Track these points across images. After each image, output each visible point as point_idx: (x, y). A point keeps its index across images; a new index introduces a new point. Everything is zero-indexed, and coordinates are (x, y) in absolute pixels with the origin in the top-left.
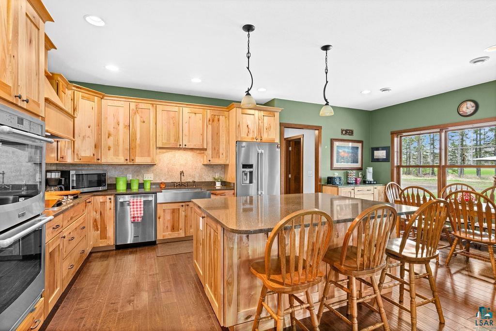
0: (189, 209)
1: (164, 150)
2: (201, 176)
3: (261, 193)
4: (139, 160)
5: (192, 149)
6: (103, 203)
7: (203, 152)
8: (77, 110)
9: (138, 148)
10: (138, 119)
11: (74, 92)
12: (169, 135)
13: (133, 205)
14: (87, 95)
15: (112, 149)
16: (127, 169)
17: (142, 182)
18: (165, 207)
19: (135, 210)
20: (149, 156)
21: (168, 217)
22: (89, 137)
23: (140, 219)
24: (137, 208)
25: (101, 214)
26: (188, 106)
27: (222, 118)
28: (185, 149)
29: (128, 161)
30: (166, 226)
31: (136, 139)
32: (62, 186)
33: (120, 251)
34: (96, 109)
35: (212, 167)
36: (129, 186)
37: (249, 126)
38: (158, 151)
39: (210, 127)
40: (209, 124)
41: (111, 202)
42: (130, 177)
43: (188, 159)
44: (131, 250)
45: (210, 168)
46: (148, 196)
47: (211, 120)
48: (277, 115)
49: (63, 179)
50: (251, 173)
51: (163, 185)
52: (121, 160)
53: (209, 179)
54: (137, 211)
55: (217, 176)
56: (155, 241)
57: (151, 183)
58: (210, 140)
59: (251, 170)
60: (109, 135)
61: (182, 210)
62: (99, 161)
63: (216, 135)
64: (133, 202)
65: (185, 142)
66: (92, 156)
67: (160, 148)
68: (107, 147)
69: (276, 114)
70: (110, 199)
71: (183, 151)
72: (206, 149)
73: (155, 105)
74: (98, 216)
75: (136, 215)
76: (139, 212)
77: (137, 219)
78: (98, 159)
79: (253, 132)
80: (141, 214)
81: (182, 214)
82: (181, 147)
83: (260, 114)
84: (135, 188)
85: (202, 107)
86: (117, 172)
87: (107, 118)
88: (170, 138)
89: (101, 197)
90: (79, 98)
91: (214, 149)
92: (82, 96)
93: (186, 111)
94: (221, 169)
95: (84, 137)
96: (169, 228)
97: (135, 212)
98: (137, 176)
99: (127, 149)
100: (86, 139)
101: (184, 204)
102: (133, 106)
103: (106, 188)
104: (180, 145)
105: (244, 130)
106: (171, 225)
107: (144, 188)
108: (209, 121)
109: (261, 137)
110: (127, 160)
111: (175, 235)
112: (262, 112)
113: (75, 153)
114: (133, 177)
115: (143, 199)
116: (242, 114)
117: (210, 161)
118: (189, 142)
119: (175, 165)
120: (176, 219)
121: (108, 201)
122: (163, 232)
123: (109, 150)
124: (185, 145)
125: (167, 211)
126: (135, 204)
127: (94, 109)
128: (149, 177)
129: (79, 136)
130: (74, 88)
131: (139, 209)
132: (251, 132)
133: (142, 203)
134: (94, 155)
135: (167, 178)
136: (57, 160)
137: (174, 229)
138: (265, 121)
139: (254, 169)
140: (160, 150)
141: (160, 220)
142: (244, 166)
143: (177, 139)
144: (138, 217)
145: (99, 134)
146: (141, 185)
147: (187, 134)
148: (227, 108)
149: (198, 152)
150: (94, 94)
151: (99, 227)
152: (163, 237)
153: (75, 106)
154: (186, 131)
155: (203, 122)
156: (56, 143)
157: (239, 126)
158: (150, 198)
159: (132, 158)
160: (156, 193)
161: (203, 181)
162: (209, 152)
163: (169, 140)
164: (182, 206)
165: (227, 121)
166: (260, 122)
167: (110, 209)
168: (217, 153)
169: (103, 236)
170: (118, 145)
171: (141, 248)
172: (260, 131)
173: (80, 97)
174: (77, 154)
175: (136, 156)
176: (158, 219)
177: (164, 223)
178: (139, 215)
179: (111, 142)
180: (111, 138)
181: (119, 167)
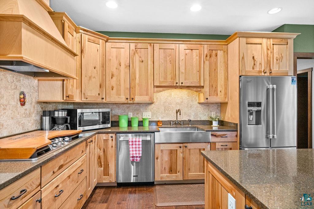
0: (188, 151)
1: (161, 89)
2: (196, 115)
3: (273, 137)
4: (138, 99)
5: (188, 87)
6: (106, 141)
7: (199, 89)
8: (84, 52)
9: (137, 86)
10: (137, 58)
11: (81, 35)
12: (166, 73)
13: (132, 144)
14: (93, 38)
15: (115, 89)
16: (128, 107)
17: (141, 120)
18: (163, 147)
19: (134, 149)
20: (147, 94)
21: (166, 158)
22: (94, 77)
23: (138, 159)
24: (136, 148)
25: (104, 151)
26: (184, 43)
27: (220, 53)
28: (182, 87)
29: (129, 100)
30: (164, 167)
31: (136, 79)
32: (68, 124)
33: (121, 189)
34: (101, 51)
35: (208, 106)
36: (130, 124)
37: (255, 58)
38: (156, 89)
39: (207, 63)
40: (206, 60)
41: (112, 140)
42: (131, 115)
43: (184, 98)
44: (130, 189)
45: (205, 107)
46: (146, 136)
47: (208, 56)
48: (291, 42)
49: (69, 118)
50: (258, 113)
51: (160, 123)
52: (123, 99)
53: (205, 118)
54: (136, 151)
55: (213, 115)
56: (154, 182)
57: (149, 121)
58: (207, 77)
59: (259, 108)
60: (112, 76)
61: (180, 151)
62: (104, 100)
63: (213, 71)
64: (132, 142)
65: (182, 80)
66: (97, 95)
67: (157, 87)
68: (111, 86)
69: (289, 41)
70: (112, 137)
71: (180, 90)
72: (203, 87)
73: (152, 44)
74: (102, 154)
75: (135, 155)
76: (137, 152)
77: (136, 159)
78: (103, 99)
79: (260, 64)
80: (139, 154)
81: (180, 155)
82: (178, 85)
83: (269, 43)
84: (135, 125)
85: (199, 43)
86: (120, 110)
87: (110, 59)
88: (166, 76)
89: (105, 134)
90: (85, 40)
91: (211, 86)
92: (89, 39)
93: (182, 48)
94: (217, 108)
95: (90, 77)
96: (167, 170)
97: (134, 152)
98: (137, 114)
99: (127, 89)
100: (92, 79)
101: (181, 145)
102: (133, 46)
103: (109, 125)
104: (177, 83)
105: (249, 63)
106: (169, 166)
107: (143, 126)
108: (206, 56)
109: (271, 70)
110: (127, 99)
111: (173, 177)
112: (271, 40)
113: (83, 93)
114: (133, 115)
115: (141, 139)
116: (247, 44)
117: (207, 99)
118: (185, 79)
119: (171, 104)
120: (174, 160)
121: (110, 139)
122: (162, 173)
123: (112, 89)
124: (182, 83)
125: (164, 152)
126: (134, 143)
127: (99, 51)
128: (147, 115)
129: (86, 77)
130: (81, 31)
131: (137, 149)
132: (258, 64)
133: (141, 143)
134: (99, 94)
135: (164, 117)
136: (63, 99)
137: (172, 170)
138: (275, 51)
139: (262, 108)
140: (157, 88)
141: (158, 160)
142: (250, 105)
143: (174, 77)
144: (137, 157)
145: (104, 75)
146: (141, 124)
147: (183, 71)
148: (226, 42)
149: (195, 89)
150: (99, 37)
151: (103, 164)
152: (161, 178)
153: (82, 48)
154: (182, 69)
155: (200, 57)
156: (62, 82)
157: (243, 58)
158: (148, 138)
159: (132, 97)
160: (154, 133)
161: (199, 120)
162: (207, 89)
163: (165, 78)
164: (180, 147)
165: (226, 56)
166: (269, 52)
167: (112, 147)
168: (215, 91)
169: (106, 173)
170: (120, 85)
171: (140, 189)
172: (268, 63)
173: (87, 40)
174: (84, 94)
175: (135, 96)
176: (156, 160)
177: (162, 164)
178: (138, 155)
179: (114, 82)
180: (114, 78)
181: (122, 105)
